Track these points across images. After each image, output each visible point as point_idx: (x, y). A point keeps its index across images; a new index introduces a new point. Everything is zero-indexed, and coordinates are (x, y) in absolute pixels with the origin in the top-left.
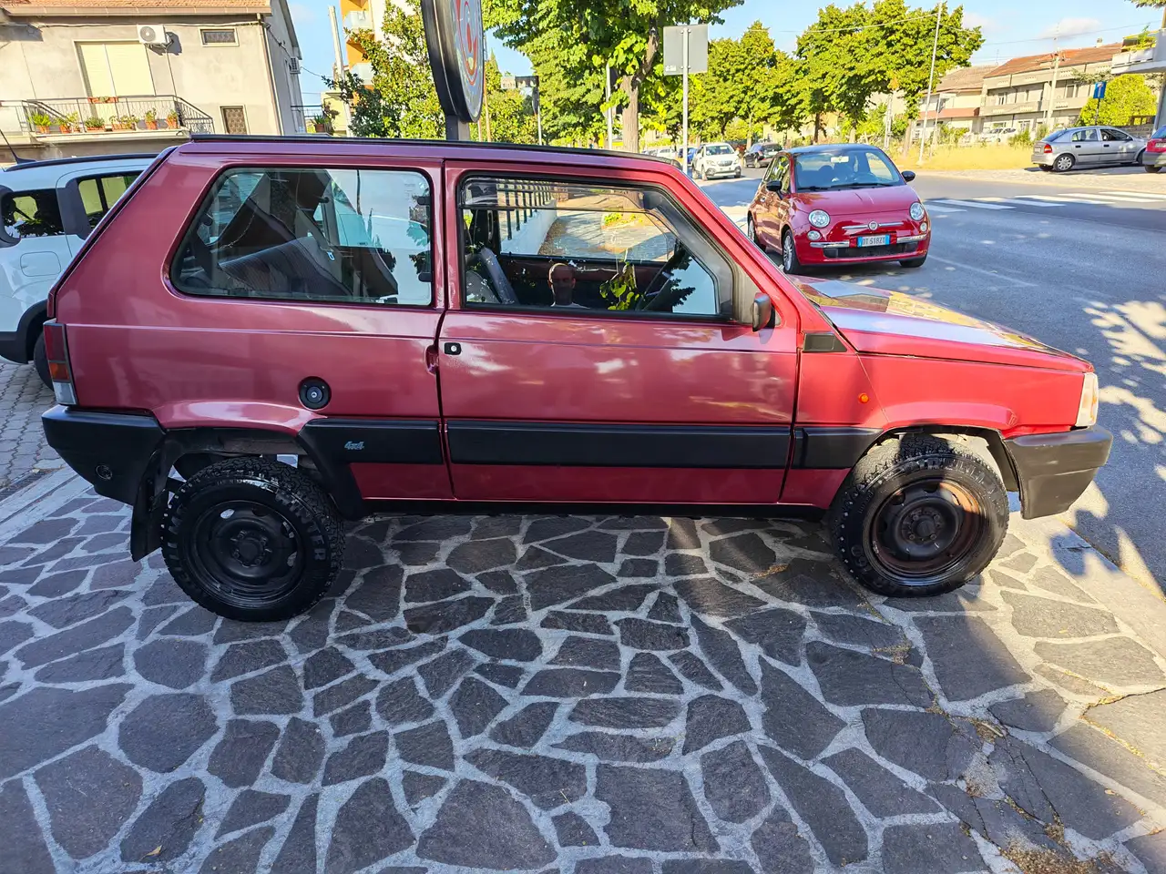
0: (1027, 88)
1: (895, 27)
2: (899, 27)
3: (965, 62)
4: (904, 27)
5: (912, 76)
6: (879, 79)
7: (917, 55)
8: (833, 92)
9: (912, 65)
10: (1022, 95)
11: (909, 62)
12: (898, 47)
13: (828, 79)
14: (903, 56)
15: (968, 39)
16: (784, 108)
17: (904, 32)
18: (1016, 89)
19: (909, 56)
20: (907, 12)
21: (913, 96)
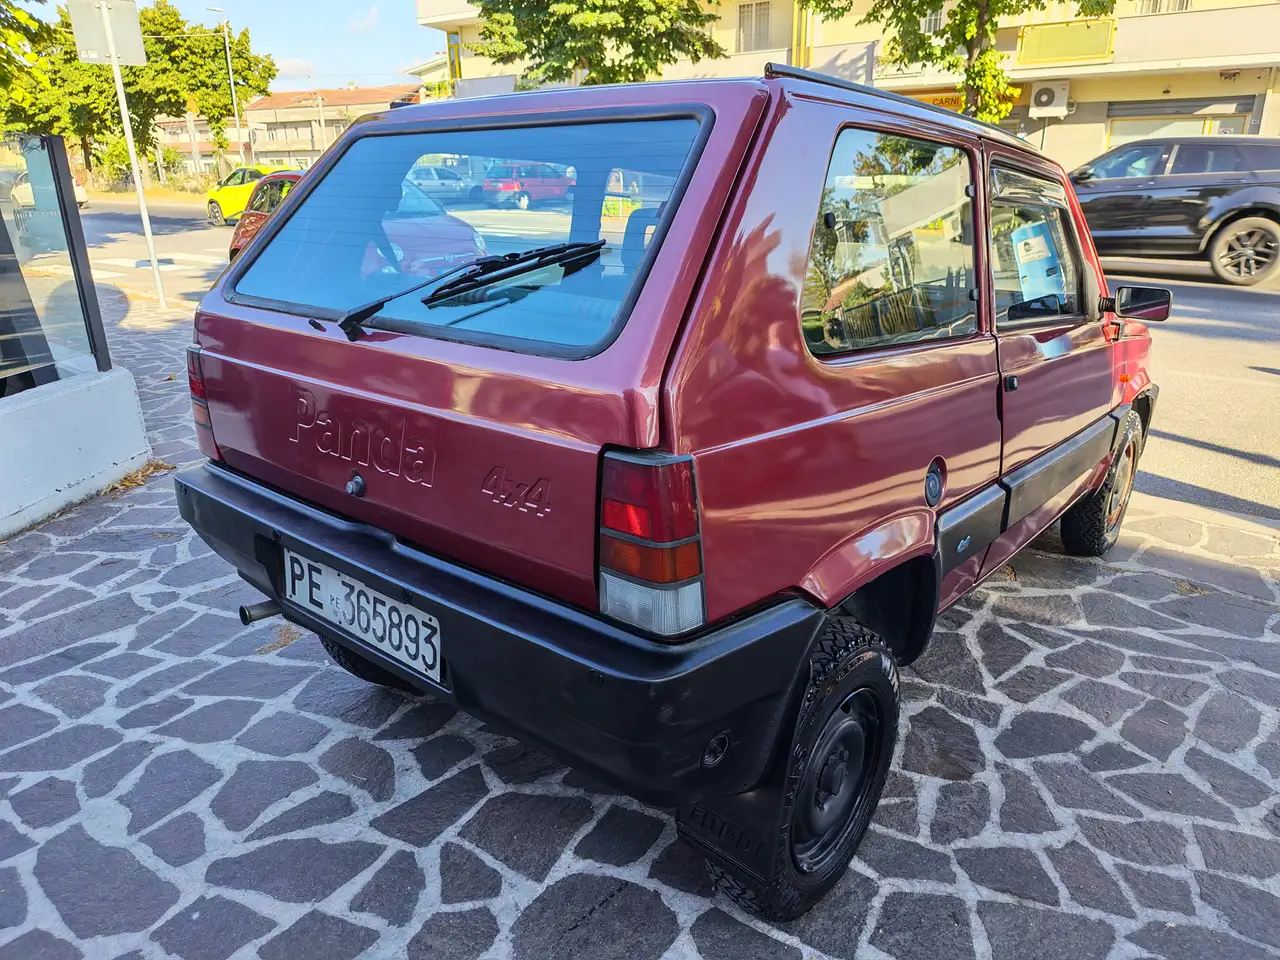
0: (296, 125)
1: (177, 42)
2: (182, 43)
3: (264, 91)
4: (188, 43)
5: (211, 100)
6: (173, 100)
7: (209, 77)
8: (105, 111)
9: (207, 88)
10: (291, 131)
11: (204, 84)
12: (184, 65)
13: (93, 95)
14: (195, 76)
15: (260, 66)
16: (31, 126)
17: (189, 48)
18: (284, 125)
19: (202, 77)
20: (187, 26)
21: (217, 122)
